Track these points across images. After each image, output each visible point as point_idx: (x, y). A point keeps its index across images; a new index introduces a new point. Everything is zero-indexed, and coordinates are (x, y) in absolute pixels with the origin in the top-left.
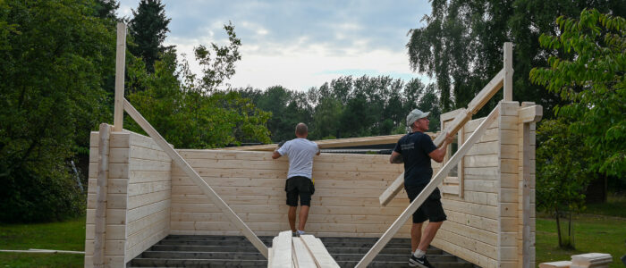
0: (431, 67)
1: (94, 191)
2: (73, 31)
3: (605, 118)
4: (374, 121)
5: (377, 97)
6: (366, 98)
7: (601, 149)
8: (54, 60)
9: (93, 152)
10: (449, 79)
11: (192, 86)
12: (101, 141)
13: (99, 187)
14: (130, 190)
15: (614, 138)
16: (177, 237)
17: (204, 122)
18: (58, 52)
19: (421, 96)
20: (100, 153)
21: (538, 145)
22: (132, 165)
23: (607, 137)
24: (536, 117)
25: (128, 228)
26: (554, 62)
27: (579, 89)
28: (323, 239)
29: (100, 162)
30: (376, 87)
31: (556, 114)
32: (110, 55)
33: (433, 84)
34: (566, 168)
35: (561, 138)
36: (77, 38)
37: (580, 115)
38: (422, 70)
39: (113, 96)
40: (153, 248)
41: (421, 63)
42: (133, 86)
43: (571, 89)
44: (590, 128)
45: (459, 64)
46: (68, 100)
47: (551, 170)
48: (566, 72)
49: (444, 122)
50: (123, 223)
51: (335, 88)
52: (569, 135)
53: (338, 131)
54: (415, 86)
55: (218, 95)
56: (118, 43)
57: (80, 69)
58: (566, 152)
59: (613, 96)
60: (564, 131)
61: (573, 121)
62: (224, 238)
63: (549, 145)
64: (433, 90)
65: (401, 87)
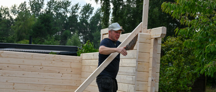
4: (57, 31)
7: (202, 58)
24: (162, 34)
49: (103, 34)
51: (32, 6)
60: (181, 45)
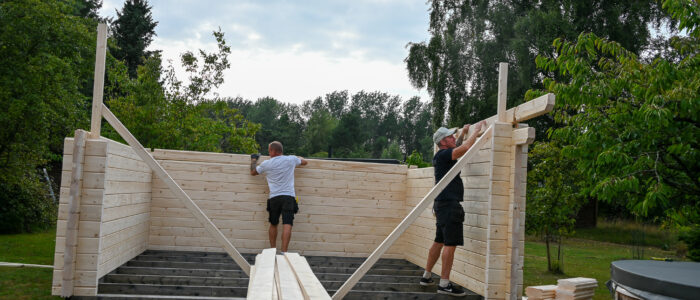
0: (429, 83)
1: (66, 200)
2: (50, 30)
4: (367, 137)
5: (372, 112)
6: (362, 113)
8: (28, 60)
9: (67, 160)
10: (445, 97)
11: (177, 93)
12: (76, 148)
13: (71, 197)
14: (107, 201)
15: (606, 163)
16: (155, 252)
17: (189, 132)
18: (33, 51)
19: (418, 114)
20: (74, 161)
21: (530, 168)
22: (110, 175)
23: (599, 162)
24: (529, 139)
25: (102, 241)
26: (549, 84)
27: (573, 112)
28: (309, 258)
29: (74, 170)
31: (549, 136)
32: (90, 57)
33: (430, 103)
34: (557, 191)
35: (553, 161)
36: (54, 37)
37: (573, 139)
38: (421, 86)
39: (91, 101)
40: (129, 263)
41: (420, 79)
42: (113, 90)
43: (565, 113)
45: (456, 81)
46: (43, 103)
47: (543, 193)
48: (561, 95)
50: (97, 236)
51: (330, 102)
52: (561, 158)
53: (330, 147)
54: (414, 103)
55: (204, 104)
56: (98, 45)
57: (56, 71)
58: (558, 176)
59: (606, 121)
60: (556, 154)
61: (567, 144)
62: (205, 254)
63: (540, 168)
64: (430, 108)
65: (398, 104)
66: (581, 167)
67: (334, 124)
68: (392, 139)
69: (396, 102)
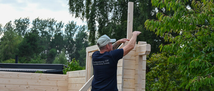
0: (83, 14)
3: (189, 54)
4: (43, 50)
5: (46, 33)
6: (38, 33)
7: (187, 73)
10: (95, 23)
15: (195, 67)
19: (76, 33)
21: (148, 70)
23: (191, 66)
24: (146, 51)
26: (160, 16)
27: (177, 34)
30: (46, 26)
31: (161, 50)
33: (84, 26)
34: (166, 85)
35: (163, 65)
37: (176, 51)
38: (77, 16)
41: (77, 11)
44: (180, 60)
45: (102, 13)
47: (157, 86)
48: (167, 24)
49: (89, 52)
51: (17, 25)
52: (168, 64)
53: (17, 56)
54: (71, 27)
58: (166, 75)
59: (195, 40)
60: (165, 61)
61: (172, 54)
64: (84, 29)
65: (62, 27)
66: (181, 69)
67: (20, 39)
68: (60, 50)
69: (60, 25)
